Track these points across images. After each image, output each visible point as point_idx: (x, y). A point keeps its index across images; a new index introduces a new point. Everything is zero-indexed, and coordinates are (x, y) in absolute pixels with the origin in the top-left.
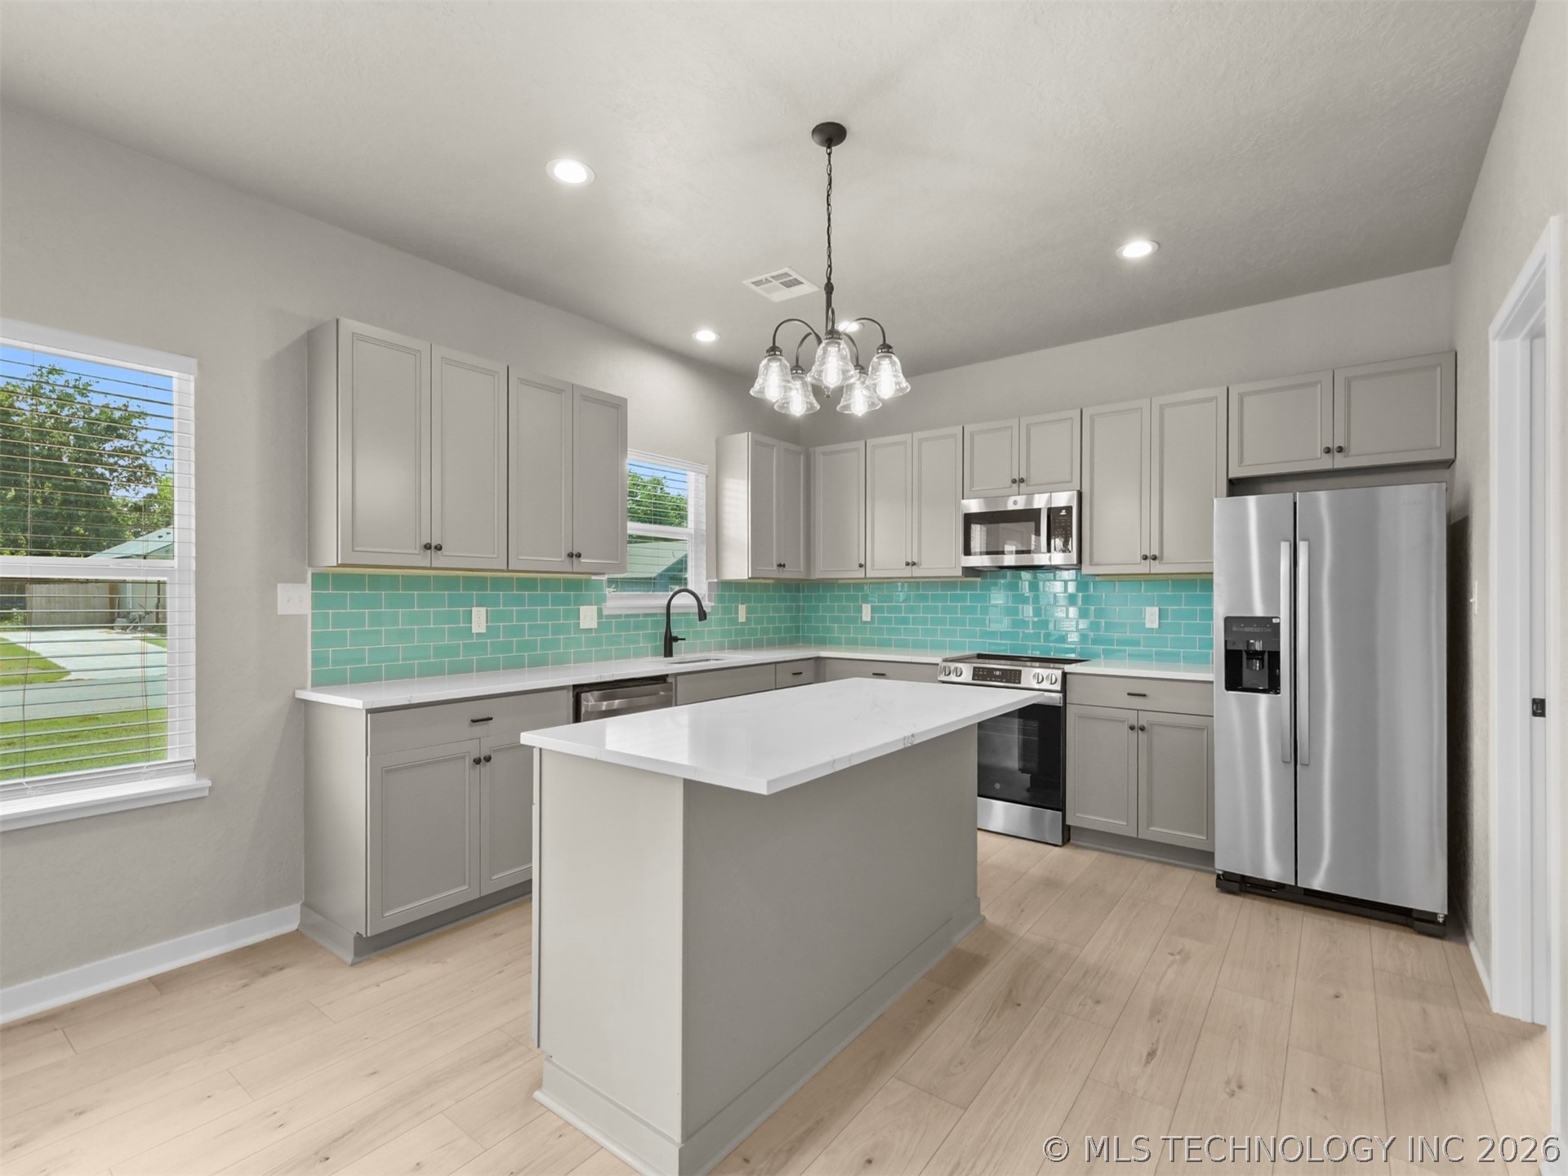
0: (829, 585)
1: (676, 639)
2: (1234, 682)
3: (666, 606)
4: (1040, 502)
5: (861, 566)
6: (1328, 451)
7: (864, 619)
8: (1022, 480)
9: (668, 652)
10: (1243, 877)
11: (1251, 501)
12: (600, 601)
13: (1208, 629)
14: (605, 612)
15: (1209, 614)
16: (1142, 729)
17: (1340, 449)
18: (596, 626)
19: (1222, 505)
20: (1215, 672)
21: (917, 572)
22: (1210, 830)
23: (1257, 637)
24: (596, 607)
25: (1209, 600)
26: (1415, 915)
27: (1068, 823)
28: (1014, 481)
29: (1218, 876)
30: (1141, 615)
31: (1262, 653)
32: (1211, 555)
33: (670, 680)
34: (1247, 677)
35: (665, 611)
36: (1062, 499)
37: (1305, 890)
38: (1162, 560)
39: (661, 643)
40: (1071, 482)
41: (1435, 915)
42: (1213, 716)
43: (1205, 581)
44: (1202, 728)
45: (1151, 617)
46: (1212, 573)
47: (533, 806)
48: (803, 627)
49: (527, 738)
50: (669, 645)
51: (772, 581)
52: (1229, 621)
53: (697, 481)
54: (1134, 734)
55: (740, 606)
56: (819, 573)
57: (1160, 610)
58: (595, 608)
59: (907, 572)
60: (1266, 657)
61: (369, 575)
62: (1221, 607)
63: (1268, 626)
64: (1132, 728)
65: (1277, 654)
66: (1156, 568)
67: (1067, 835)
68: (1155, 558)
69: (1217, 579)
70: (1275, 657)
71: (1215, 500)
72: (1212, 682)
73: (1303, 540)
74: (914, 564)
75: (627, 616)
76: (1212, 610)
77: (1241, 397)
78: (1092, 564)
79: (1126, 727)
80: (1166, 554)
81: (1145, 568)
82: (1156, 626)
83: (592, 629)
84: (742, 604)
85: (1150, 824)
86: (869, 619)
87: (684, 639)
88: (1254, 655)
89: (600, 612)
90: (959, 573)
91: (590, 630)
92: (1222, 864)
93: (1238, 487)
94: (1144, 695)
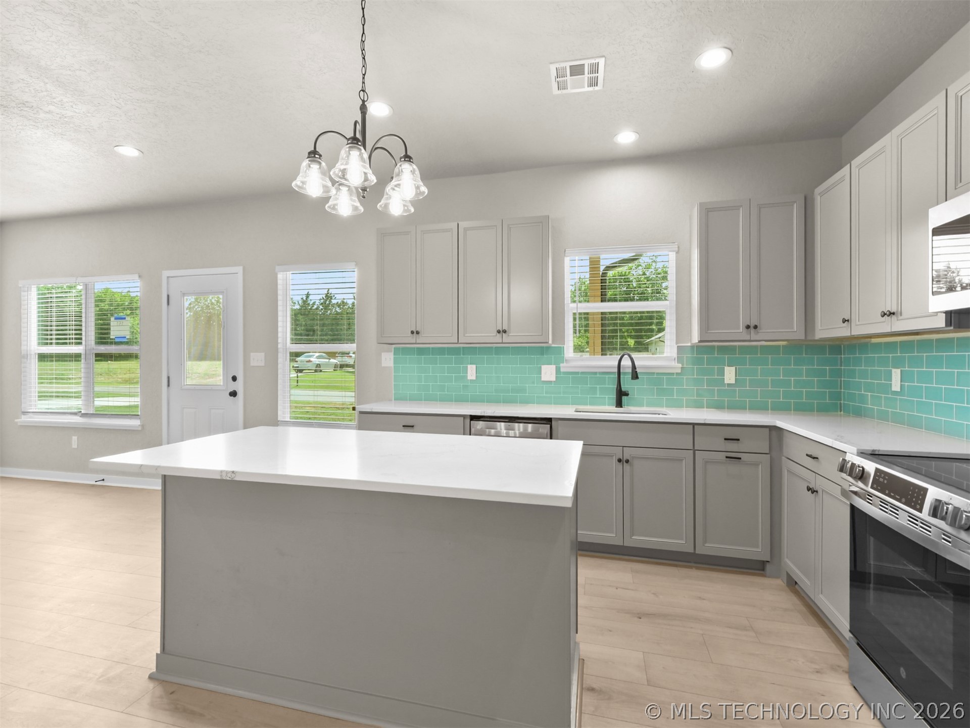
3: (617, 366)
14: (562, 370)
18: (555, 380)
24: (555, 366)
39: (614, 396)
50: (621, 396)
51: (784, 343)
55: (727, 369)
58: (553, 367)
61: (417, 348)
83: (552, 381)
84: (729, 366)
89: (558, 370)
91: (550, 382)
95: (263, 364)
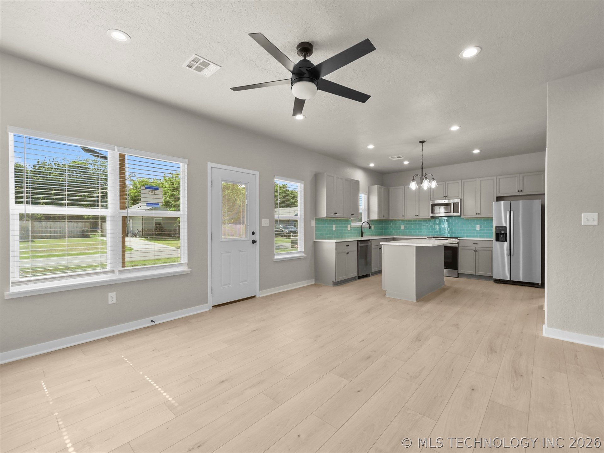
0: (392, 221)
1: (363, 233)
2: (497, 240)
4: (451, 201)
5: (403, 216)
6: (519, 191)
7: (402, 229)
8: (446, 196)
9: (362, 236)
10: (499, 280)
11: (502, 202)
12: (350, 224)
13: (492, 230)
15: (492, 227)
16: (477, 251)
17: (521, 191)
19: (495, 203)
20: (494, 238)
21: (418, 217)
22: (492, 272)
23: (502, 231)
25: (492, 223)
26: (535, 284)
27: (459, 273)
28: (444, 196)
29: (494, 280)
30: (475, 227)
31: (504, 234)
32: (492, 213)
33: (370, 241)
34: (500, 238)
35: (361, 227)
36: (457, 201)
37: (513, 281)
38: (481, 214)
40: (459, 197)
41: (539, 283)
42: (493, 248)
43: (491, 219)
44: (490, 251)
45: (478, 227)
46: (492, 217)
47: (382, 254)
48: (384, 231)
49: (381, 243)
52: (496, 227)
53: (364, 196)
54: (475, 252)
56: (391, 218)
57: (480, 226)
59: (416, 218)
60: (505, 234)
62: (495, 224)
63: (505, 228)
64: (474, 251)
65: (507, 234)
66: (479, 216)
67: (459, 275)
68: (479, 214)
69: (494, 218)
70: (506, 234)
71: (493, 202)
72: (492, 240)
73: (512, 210)
74: (418, 216)
75: (357, 227)
76: (493, 226)
77: (499, 179)
78: (464, 215)
79: (473, 251)
80: (482, 213)
81: (477, 216)
82: (479, 229)
85: (478, 271)
86: (403, 229)
87: (365, 233)
88: (502, 234)
90: (430, 217)
92: (495, 277)
93: (499, 199)
94: (477, 244)
95: (268, 225)
